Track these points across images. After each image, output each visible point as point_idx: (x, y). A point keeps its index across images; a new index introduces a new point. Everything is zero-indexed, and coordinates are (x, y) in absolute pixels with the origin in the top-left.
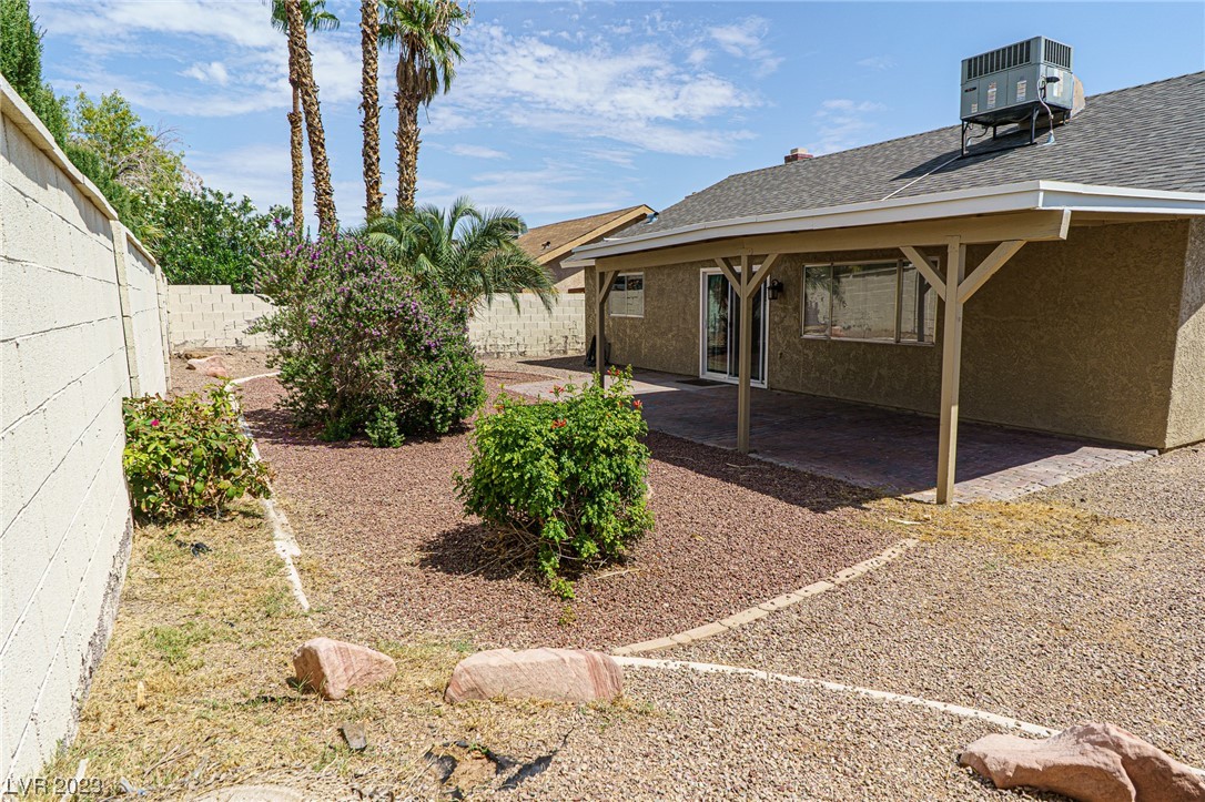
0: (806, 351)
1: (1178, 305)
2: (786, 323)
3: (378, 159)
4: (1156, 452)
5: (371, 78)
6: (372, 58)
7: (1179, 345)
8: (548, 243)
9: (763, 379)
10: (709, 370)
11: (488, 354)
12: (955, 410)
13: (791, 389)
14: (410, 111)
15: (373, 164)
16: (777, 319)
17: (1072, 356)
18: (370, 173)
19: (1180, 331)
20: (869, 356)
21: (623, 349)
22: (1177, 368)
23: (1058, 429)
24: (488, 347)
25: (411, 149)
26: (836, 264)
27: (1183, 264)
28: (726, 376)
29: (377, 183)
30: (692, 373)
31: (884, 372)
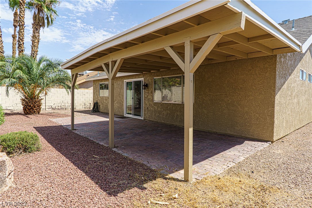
0: (155, 107)
1: (275, 87)
2: (149, 97)
3: (23, 43)
4: (270, 143)
5: (22, 17)
6: (22, 11)
7: (276, 102)
8: (88, 75)
9: (142, 116)
10: (127, 114)
11: (62, 109)
12: (191, 130)
13: (150, 120)
14: (37, 29)
15: (21, 44)
16: (146, 96)
17: (239, 107)
18: (20, 47)
19: (276, 97)
20: (174, 108)
21: (103, 107)
22: (275, 111)
23: (236, 134)
24: (62, 106)
25: (36, 41)
26: (163, 77)
27: (275, 72)
28: (132, 115)
29: (22, 51)
30: (122, 114)
31: (178, 113)
